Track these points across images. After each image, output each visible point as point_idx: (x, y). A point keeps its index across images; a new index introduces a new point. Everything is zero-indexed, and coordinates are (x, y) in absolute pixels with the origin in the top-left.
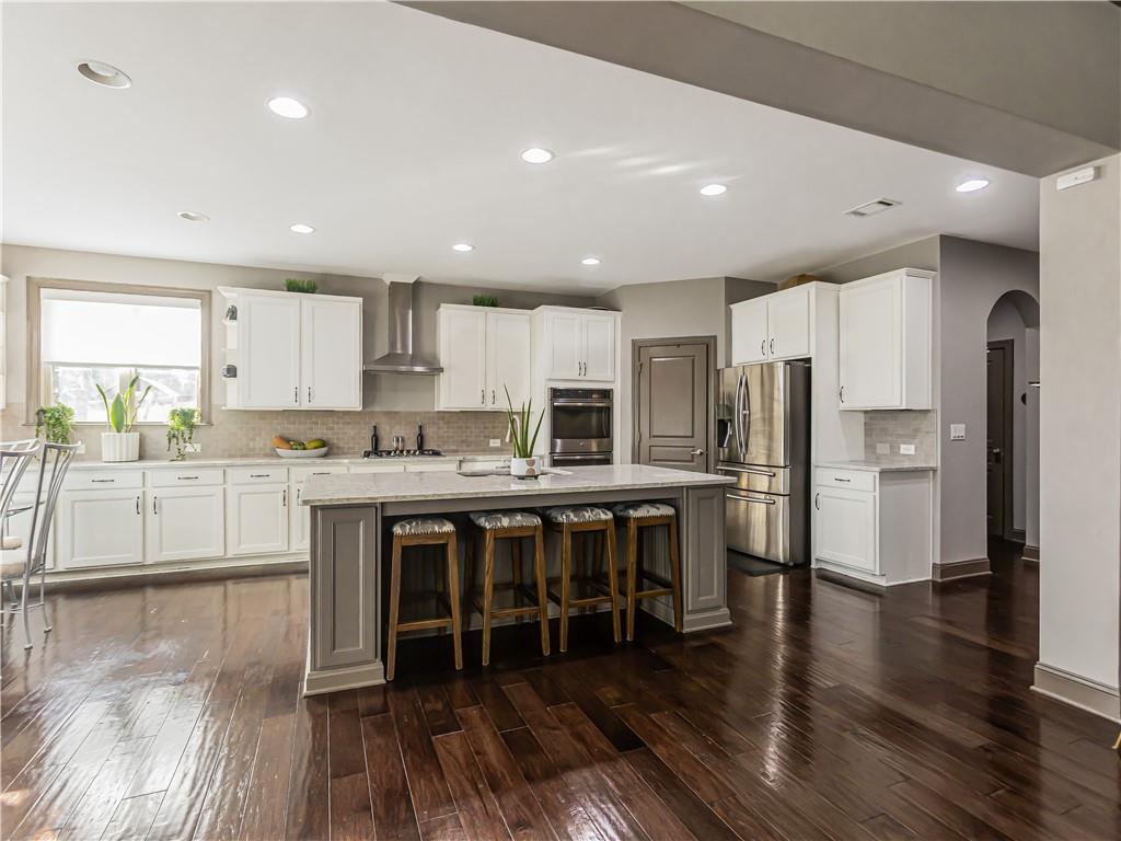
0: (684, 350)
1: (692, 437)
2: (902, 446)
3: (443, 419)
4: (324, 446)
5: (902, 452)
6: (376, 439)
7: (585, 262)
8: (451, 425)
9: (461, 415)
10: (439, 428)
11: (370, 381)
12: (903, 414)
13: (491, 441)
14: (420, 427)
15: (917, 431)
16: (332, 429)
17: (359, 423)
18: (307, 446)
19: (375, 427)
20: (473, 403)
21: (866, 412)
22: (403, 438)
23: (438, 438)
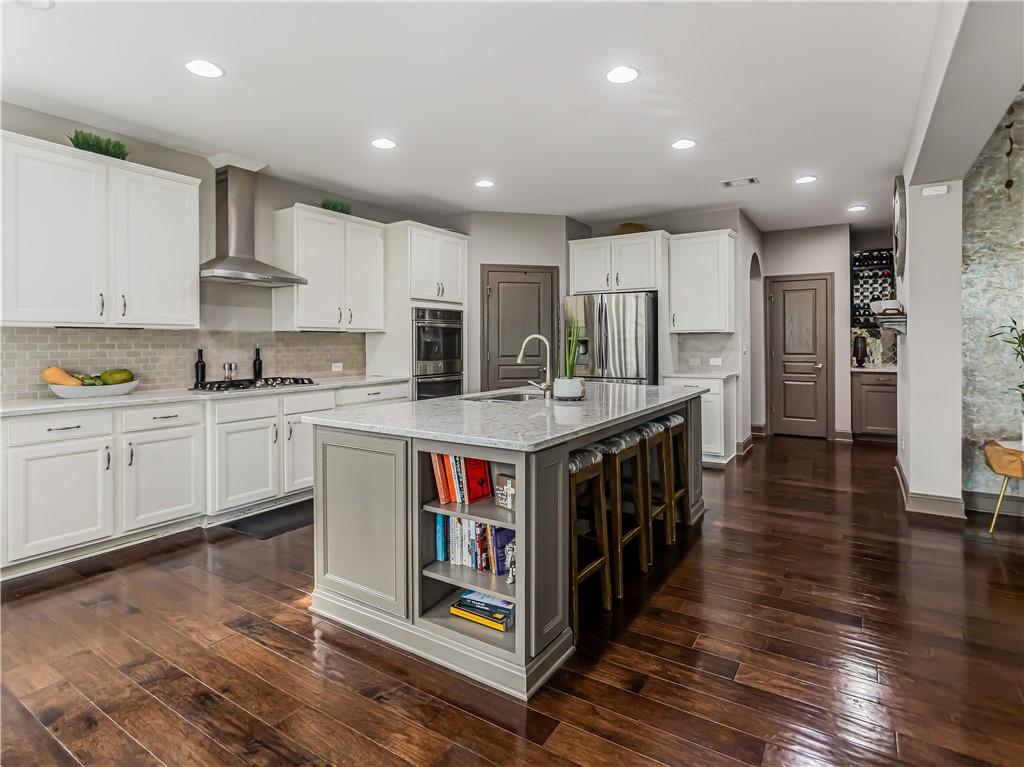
0: (530, 277)
1: (539, 356)
2: (711, 360)
3: (283, 340)
4: (132, 380)
5: (711, 363)
6: (200, 368)
7: (478, 184)
8: (291, 348)
9: (301, 335)
10: (277, 352)
11: (210, 290)
12: (713, 336)
13: (334, 365)
14: (258, 351)
15: (723, 348)
16: (137, 354)
17: (177, 346)
18: (109, 380)
19: (200, 352)
20: (328, 322)
21: (679, 334)
22: (236, 366)
23: (277, 362)
